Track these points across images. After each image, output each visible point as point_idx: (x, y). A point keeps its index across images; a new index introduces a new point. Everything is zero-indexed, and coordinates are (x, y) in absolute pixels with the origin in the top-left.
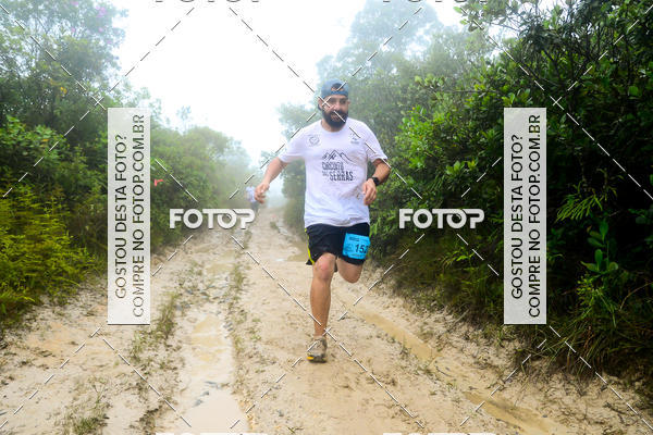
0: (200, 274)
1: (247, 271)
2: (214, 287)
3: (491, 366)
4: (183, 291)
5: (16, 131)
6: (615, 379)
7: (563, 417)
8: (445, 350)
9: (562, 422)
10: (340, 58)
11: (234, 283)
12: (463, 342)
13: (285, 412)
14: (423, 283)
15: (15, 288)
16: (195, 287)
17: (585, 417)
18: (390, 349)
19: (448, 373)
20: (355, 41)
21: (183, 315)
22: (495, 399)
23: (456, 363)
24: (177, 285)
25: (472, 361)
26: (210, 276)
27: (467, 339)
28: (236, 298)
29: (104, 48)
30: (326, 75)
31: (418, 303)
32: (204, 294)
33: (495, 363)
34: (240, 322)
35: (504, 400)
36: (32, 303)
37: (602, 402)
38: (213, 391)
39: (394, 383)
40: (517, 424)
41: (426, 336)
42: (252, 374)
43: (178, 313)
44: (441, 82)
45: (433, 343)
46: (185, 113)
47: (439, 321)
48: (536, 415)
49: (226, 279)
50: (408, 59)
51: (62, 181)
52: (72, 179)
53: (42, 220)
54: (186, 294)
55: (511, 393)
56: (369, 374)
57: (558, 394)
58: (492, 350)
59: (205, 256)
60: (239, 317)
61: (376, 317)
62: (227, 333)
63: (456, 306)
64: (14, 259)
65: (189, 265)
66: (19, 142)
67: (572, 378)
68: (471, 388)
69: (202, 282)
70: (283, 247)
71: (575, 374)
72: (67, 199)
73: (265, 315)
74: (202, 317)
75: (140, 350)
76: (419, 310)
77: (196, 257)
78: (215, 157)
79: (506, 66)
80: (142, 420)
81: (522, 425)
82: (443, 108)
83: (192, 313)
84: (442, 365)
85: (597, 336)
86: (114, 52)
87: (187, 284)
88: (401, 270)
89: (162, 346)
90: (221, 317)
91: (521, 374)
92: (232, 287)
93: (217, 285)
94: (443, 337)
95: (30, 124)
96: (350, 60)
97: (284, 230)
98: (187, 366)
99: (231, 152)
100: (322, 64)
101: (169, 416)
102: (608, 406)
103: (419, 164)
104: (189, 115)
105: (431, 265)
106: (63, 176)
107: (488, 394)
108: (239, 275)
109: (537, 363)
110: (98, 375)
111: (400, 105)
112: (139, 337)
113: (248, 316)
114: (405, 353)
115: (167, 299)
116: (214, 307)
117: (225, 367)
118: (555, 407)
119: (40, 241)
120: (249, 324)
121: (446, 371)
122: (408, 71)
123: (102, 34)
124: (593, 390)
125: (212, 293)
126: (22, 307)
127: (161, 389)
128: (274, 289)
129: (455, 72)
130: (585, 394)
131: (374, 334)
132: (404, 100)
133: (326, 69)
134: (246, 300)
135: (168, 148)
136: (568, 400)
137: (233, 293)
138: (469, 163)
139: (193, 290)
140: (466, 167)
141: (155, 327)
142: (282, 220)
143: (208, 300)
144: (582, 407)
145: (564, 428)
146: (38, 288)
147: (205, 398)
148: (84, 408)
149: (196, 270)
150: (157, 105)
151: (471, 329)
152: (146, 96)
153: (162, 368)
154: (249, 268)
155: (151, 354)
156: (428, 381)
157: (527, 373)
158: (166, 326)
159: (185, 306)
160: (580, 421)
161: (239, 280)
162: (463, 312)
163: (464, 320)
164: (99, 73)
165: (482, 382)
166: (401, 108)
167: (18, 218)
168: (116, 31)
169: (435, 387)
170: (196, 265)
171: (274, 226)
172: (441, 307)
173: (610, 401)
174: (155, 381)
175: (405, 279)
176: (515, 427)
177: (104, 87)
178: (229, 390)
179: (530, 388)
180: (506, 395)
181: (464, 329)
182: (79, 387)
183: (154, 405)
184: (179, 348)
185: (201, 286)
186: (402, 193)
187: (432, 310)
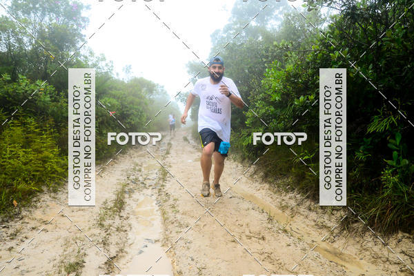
0: (140, 171)
2: (149, 179)
3: (326, 227)
5: (24, 84)
6: (407, 235)
7: (373, 260)
8: (296, 216)
9: (373, 263)
10: (225, 31)
11: (161, 176)
12: (307, 212)
13: (195, 258)
14: (281, 174)
15: (27, 182)
17: (388, 260)
18: (260, 216)
19: (298, 231)
20: (235, 20)
21: (130, 197)
22: (328, 248)
23: (303, 225)
24: (126, 178)
25: (313, 223)
26: (146, 172)
27: (310, 210)
28: (163, 186)
29: (77, 30)
30: (217, 41)
31: (278, 187)
32: (143, 183)
33: (329, 225)
34: (166, 201)
35: (335, 249)
36: (37, 191)
37: (399, 250)
38: (149, 245)
39: (263, 238)
40: (343, 264)
41: (283, 208)
42: (174, 234)
43: (127, 196)
44: (290, 44)
45: (288, 212)
46: (128, 69)
47: (291, 198)
48: (355, 258)
49: (156, 174)
50: (269, 30)
51: (53, 114)
52: (59, 113)
53: (42, 139)
55: (339, 244)
56: (248, 233)
57: (370, 245)
58: (326, 217)
59: (143, 159)
60: (165, 198)
61: (251, 196)
62: (158, 208)
63: (303, 189)
64: (25, 164)
65: (133, 165)
66: (27, 91)
67: (379, 234)
68: (313, 241)
69: (141, 175)
70: (192, 153)
71: (380, 232)
72: (56, 126)
73: (181, 196)
74: (142, 198)
75: (104, 220)
76: (279, 191)
77: (137, 160)
78: (147, 97)
79: (333, 33)
80: (106, 263)
81: (347, 265)
82: (292, 62)
83: (136, 195)
84: (294, 227)
85: (395, 207)
86: (83, 32)
87: (131, 177)
88: (267, 166)
89: (118, 217)
90: (154, 198)
91: (345, 232)
93: (150, 178)
94: (294, 209)
95: (33, 80)
96: (232, 32)
97: (192, 142)
98: (133, 228)
99: (158, 93)
100: (214, 36)
101: (122, 261)
102: (403, 252)
103: (277, 98)
104: (130, 70)
105: (286, 163)
106: (53, 111)
107: (324, 245)
108: (164, 171)
109: (356, 225)
110: (78, 235)
111: (264, 60)
112: (103, 211)
114: (270, 219)
115: (119, 187)
116: (149, 192)
117: (157, 230)
118: (368, 253)
119: (41, 152)
120: (171, 202)
121: (296, 230)
122: (268, 38)
123: (75, 21)
124: (392, 242)
125: (148, 182)
126: (31, 193)
127: (117, 244)
128: (186, 179)
129: (299, 37)
130: (387, 244)
131: (251, 207)
132: (267, 57)
133: (216, 39)
135: (117, 92)
136: (376, 249)
137: (161, 182)
138: (309, 97)
139: (136, 181)
140: (308, 99)
141: (113, 205)
142: (190, 135)
144: (386, 253)
145: (373, 267)
146: (40, 181)
147: (145, 249)
148: (70, 256)
149: (137, 168)
150: (110, 65)
151: (313, 203)
152: (104, 59)
153: (117, 230)
154: (170, 166)
155: (111, 222)
156: (285, 237)
157: (349, 231)
158: (120, 204)
159: (131, 191)
160: (384, 262)
161: (164, 174)
162: (307, 192)
163: (308, 197)
164: (74, 46)
165: (319, 237)
166: (265, 62)
167: (27, 138)
168: (83, 19)
169: (290, 241)
170: (137, 165)
171: (186, 139)
172: (293, 190)
173: (404, 249)
174: (114, 239)
175: (270, 172)
176: (342, 266)
177: (77, 54)
178: (159, 244)
179: (351, 241)
180: (335, 245)
181: (308, 203)
182: (67, 243)
183: (113, 254)
184: (128, 218)
185: (141, 178)
186: (267, 116)
187: (287, 192)
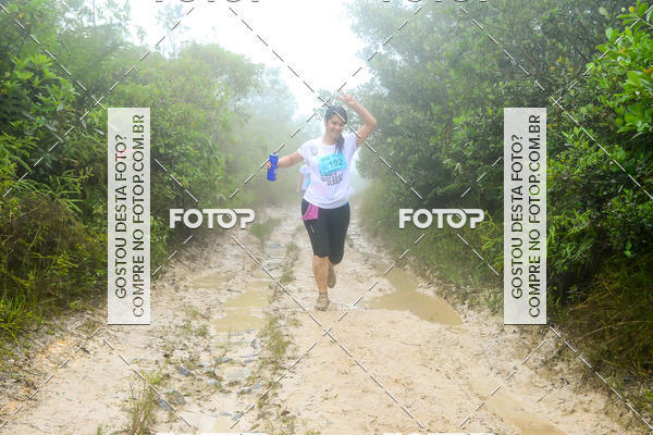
1: (292, 330)
4: (170, 369)
16: (193, 361)
54: (177, 376)
92: (264, 363)
113: (298, 424)
134: (293, 391)
143: (219, 388)
